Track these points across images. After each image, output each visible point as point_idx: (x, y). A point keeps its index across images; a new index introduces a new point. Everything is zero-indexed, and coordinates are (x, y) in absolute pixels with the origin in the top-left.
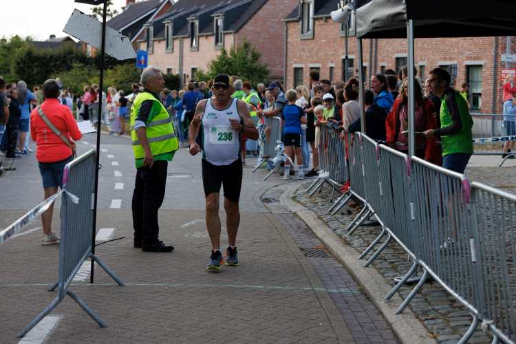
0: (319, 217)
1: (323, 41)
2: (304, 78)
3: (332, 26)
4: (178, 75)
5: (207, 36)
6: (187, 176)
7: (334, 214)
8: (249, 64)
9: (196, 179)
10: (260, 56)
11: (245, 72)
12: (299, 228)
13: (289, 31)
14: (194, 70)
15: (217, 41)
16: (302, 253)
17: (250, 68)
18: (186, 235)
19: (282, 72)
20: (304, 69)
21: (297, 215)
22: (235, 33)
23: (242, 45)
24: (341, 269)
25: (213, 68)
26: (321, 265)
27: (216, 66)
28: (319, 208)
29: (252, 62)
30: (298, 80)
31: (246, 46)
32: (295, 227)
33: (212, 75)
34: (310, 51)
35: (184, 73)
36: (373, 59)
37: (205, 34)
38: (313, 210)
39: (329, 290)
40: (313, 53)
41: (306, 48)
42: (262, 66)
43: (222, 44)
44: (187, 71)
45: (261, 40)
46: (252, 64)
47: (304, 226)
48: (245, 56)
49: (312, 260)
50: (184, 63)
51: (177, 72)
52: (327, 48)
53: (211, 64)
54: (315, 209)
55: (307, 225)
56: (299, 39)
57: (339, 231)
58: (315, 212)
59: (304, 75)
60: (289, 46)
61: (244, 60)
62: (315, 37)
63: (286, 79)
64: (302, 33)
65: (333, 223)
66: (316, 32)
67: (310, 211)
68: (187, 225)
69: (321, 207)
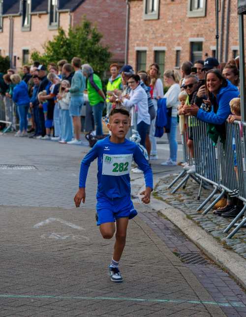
0: (188, 217)
1: (168, 22)
2: (147, 62)
3: (180, 6)
4: (7, 57)
5: (40, 15)
6: (29, 168)
7: (206, 213)
8: (89, 46)
9: (41, 171)
10: (101, 37)
11: (85, 54)
12: (167, 229)
13: (131, 11)
14: (25, 52)
15: (51, 21)
16: (178, 259)
17: (91, 51)
18: (42, 237)
19: (123, 55)
20: (147, 53)
21: (162, 214)
22: (71, 12)
23: (82, 25)
24: (226, 278)
25: (49, 50)
26: (204, 273)
27: (53, 47)
28: (186, 207)
29: (92, 44)
30: (140, 64)
31: (87, 26)
32: (162, 227)
33: (48, 57)
34: (154, 33)
35: (14, 54)
36: (225, 42)
37: (38, 13)
38: (179, 209)
39: (220, 304)
40: (158, 35)
41: (150, 29)
42: (104, 48)
43: (57, 23)
44: (18, 53)
45: (100, 20)
46: (93, 46)
47: (172, 226)
48: (85, 36)
49: (191, 267)
50: (15, 43)
51: (7, 54)
52: (174, 30)
53: (47, 44)
54: (181, 207)
55: (175, 226)
56: (142, 20)
57: (215, 233)
58: (182, 211)
59: (148, 59)
60: (131, 27)
61: (84, 41)
62: (161, 17)
63: (127, 63)
64: (146, 13)
65: (206, 224)
66: (161, 12)
67: (177, 210)
68: (41, 224)
69: (188, 205)
